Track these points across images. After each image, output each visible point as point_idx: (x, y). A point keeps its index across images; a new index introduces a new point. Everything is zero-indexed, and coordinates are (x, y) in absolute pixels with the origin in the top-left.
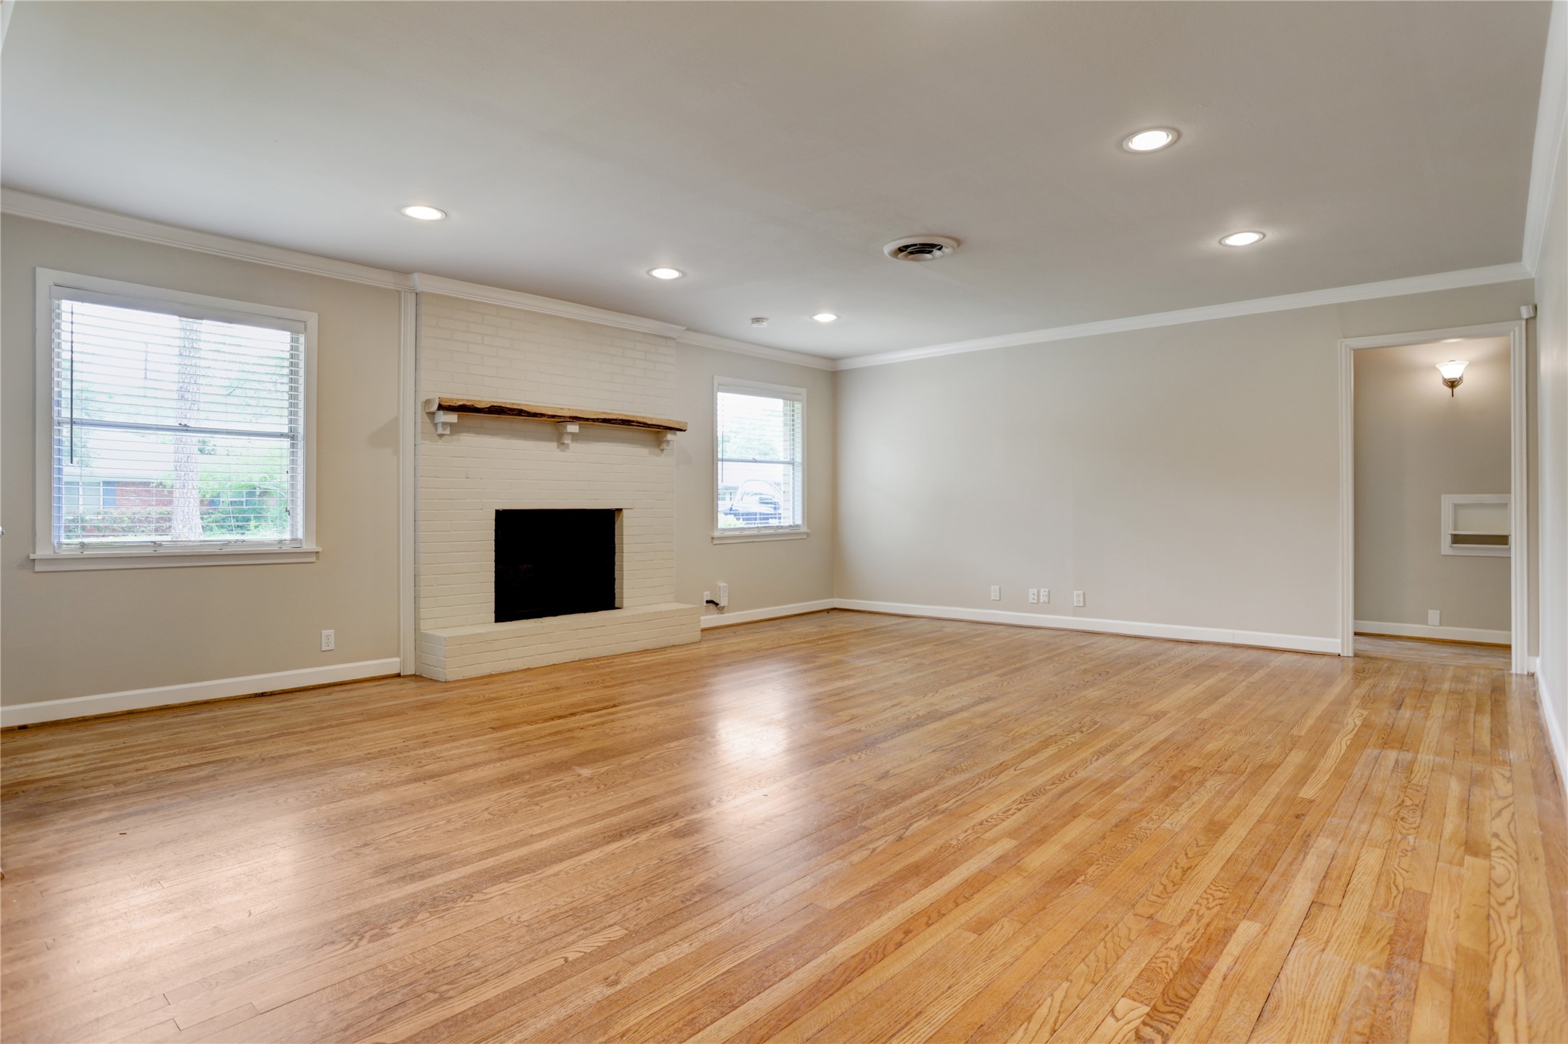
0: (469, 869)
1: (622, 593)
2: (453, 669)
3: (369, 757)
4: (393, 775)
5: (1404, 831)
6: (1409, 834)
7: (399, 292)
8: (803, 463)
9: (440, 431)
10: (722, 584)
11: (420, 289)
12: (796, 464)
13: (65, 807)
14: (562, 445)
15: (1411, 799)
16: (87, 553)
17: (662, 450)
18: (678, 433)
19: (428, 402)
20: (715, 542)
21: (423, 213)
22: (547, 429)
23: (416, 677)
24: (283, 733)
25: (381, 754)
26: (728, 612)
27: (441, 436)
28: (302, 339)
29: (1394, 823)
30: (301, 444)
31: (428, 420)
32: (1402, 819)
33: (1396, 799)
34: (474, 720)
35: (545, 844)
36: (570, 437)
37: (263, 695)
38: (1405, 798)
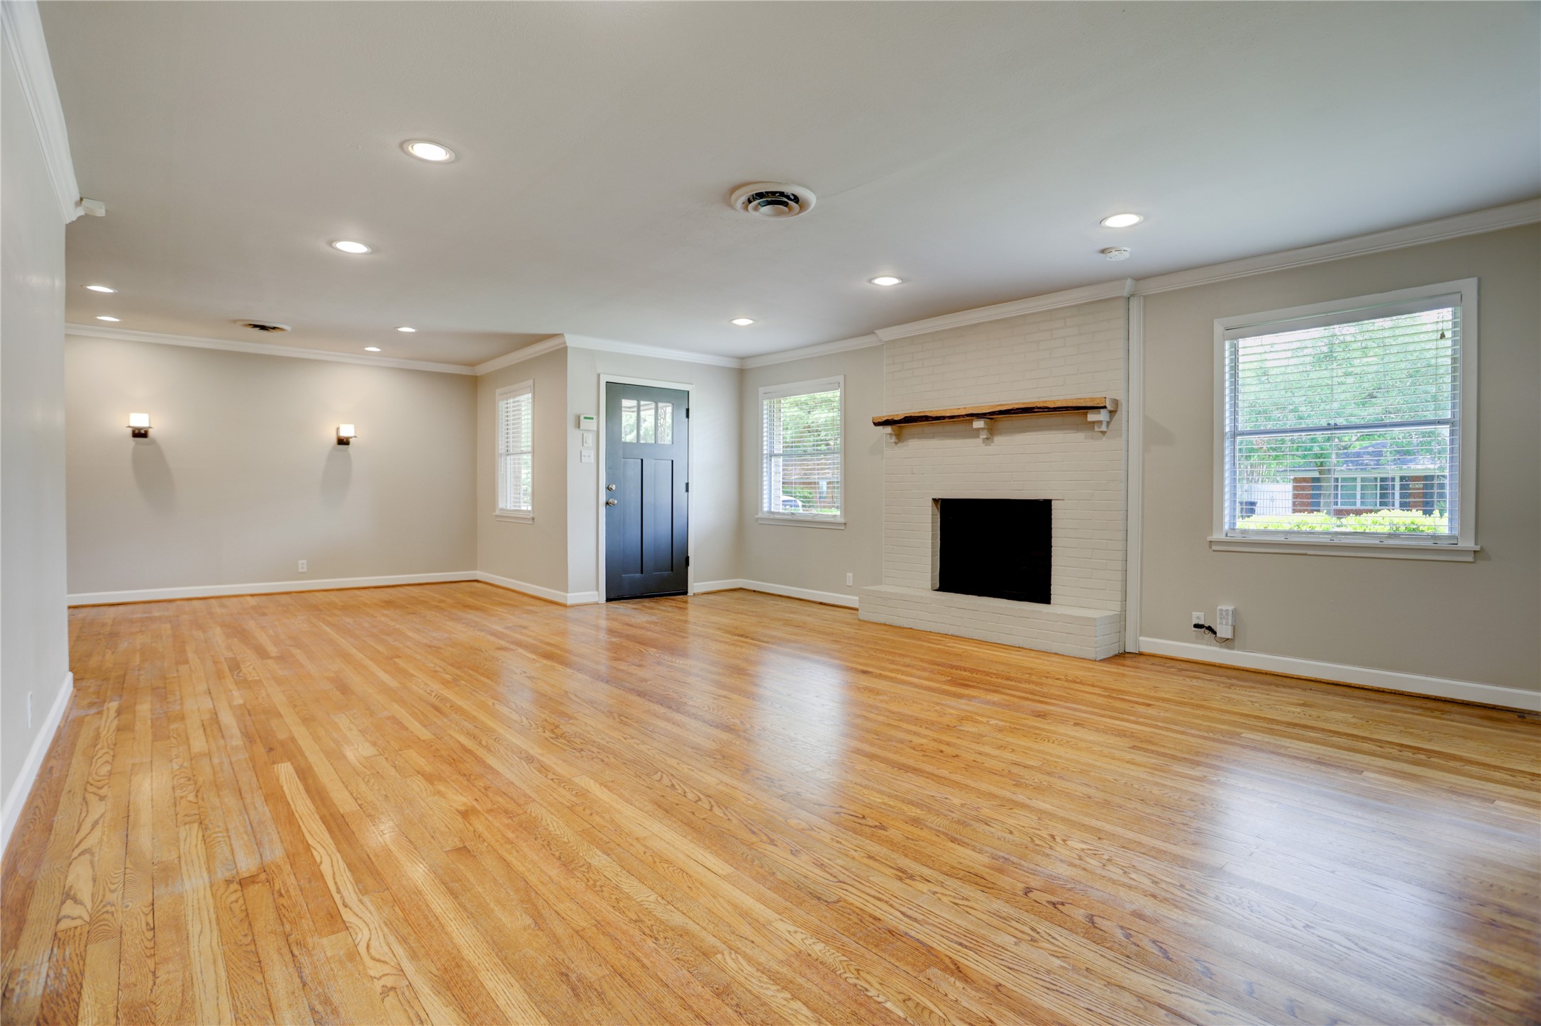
1: (1053, 589)
5: (184, 770)
6: (179, 769)
9: (890, 440)
10: (1224, 607)
14: (983, 439)
15: (190, 802)
17: (1103, 433)
27: (895, 443)
29: (195, 773)
32: (189, 780)
33: (205, 796)
36: (984, 432)
38: (195, 801)
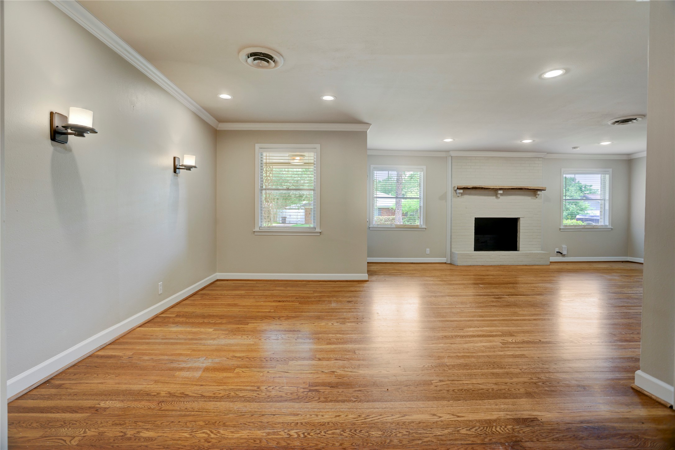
0: (444, 294)
1: (519, 246)
2: (460, 262)
3: (432, 276)
4: (436, 280)
7: (447, 157)
8: (609, 200)
9: (458, 195)
10: (564, 246)
11: (452, 155)
12: (606, 200)
13: (376, 275)
14: (497, 197)
16: (379, 226)
17: (537, 197)
18: (542, 191)
19: (454, 187)
20: (561, 230)
21: (448, 140)
22: (492, 192)
23: (450, 264)
24: (415, 270)
25: (435, 276)
26: (567, 257)
27: (458, 196)
28: (422, 173)
30: (422, 200)
31: (454, 192)
34: (460, 273)
35: (462, 294)
36: (500, 195)
37: (412, 263)
